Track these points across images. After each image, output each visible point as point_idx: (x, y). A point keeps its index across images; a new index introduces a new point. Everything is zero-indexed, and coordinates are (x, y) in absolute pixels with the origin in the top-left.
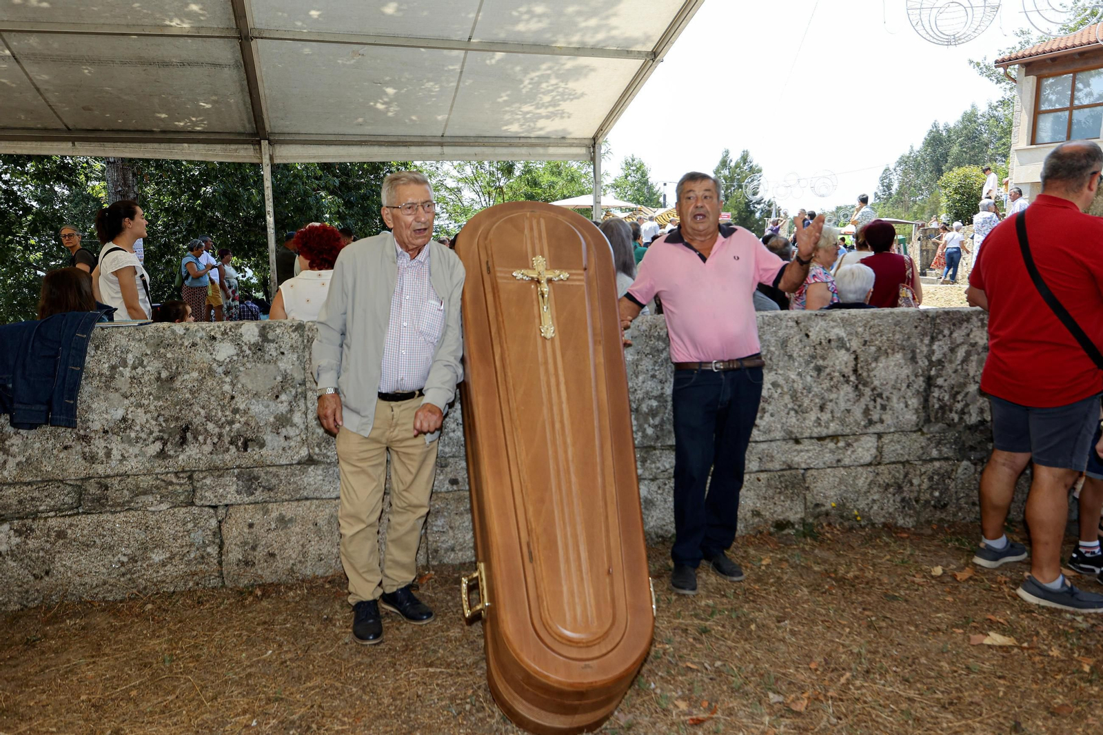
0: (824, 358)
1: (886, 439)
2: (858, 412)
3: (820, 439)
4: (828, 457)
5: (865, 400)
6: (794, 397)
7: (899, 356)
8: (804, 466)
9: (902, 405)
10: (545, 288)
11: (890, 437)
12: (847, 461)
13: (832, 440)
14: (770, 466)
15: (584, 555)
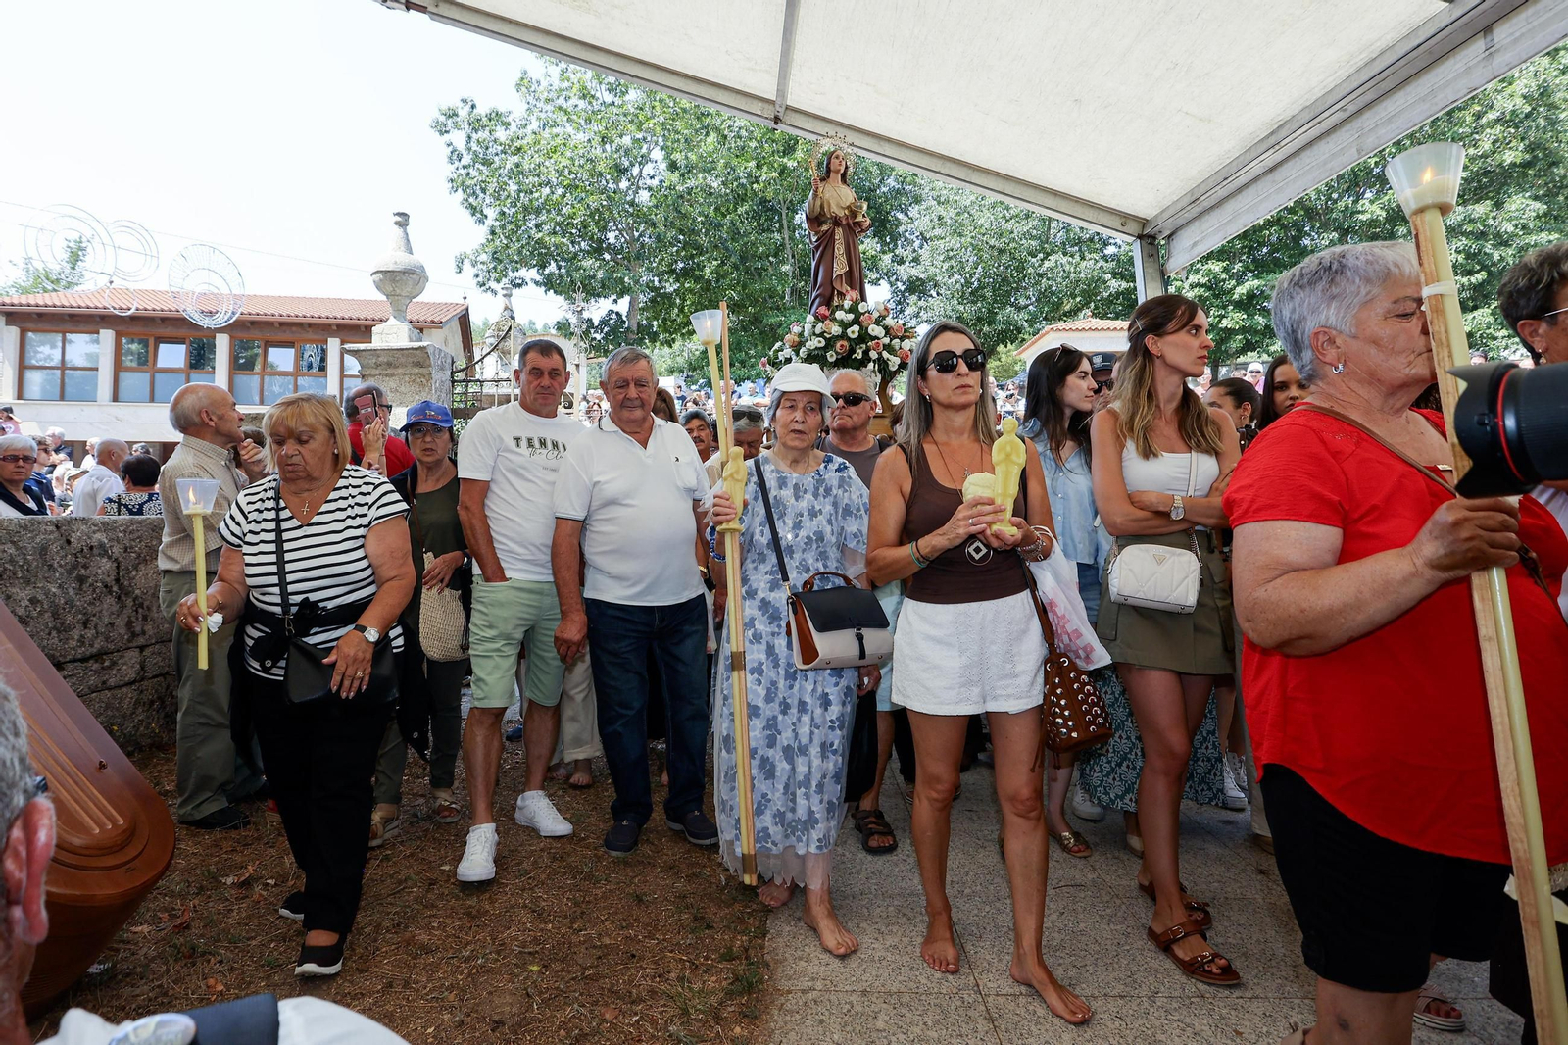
0: (85, 567)
1: (147, 652)
2: (121, 622)
3: (84, 660)
5: (128, 611)
6: (55, 615)
11: (150, 649)
12: (112, 682)
13: (96, 661)
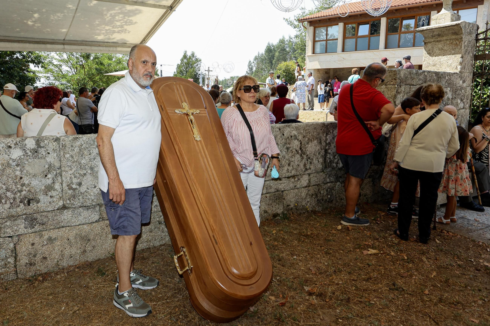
0: (289, 144)
1: (312, 176)
2: (302, 166)
3: (288, 178)
4: (292, 185)
5: (304, 160)
7: (316, 141)
8: (283, 190)
9: (317, 162)
10: (192, 117)
11: (313, 175)
12: (298, 186)
13: (293, 178)
14: (270, 191)
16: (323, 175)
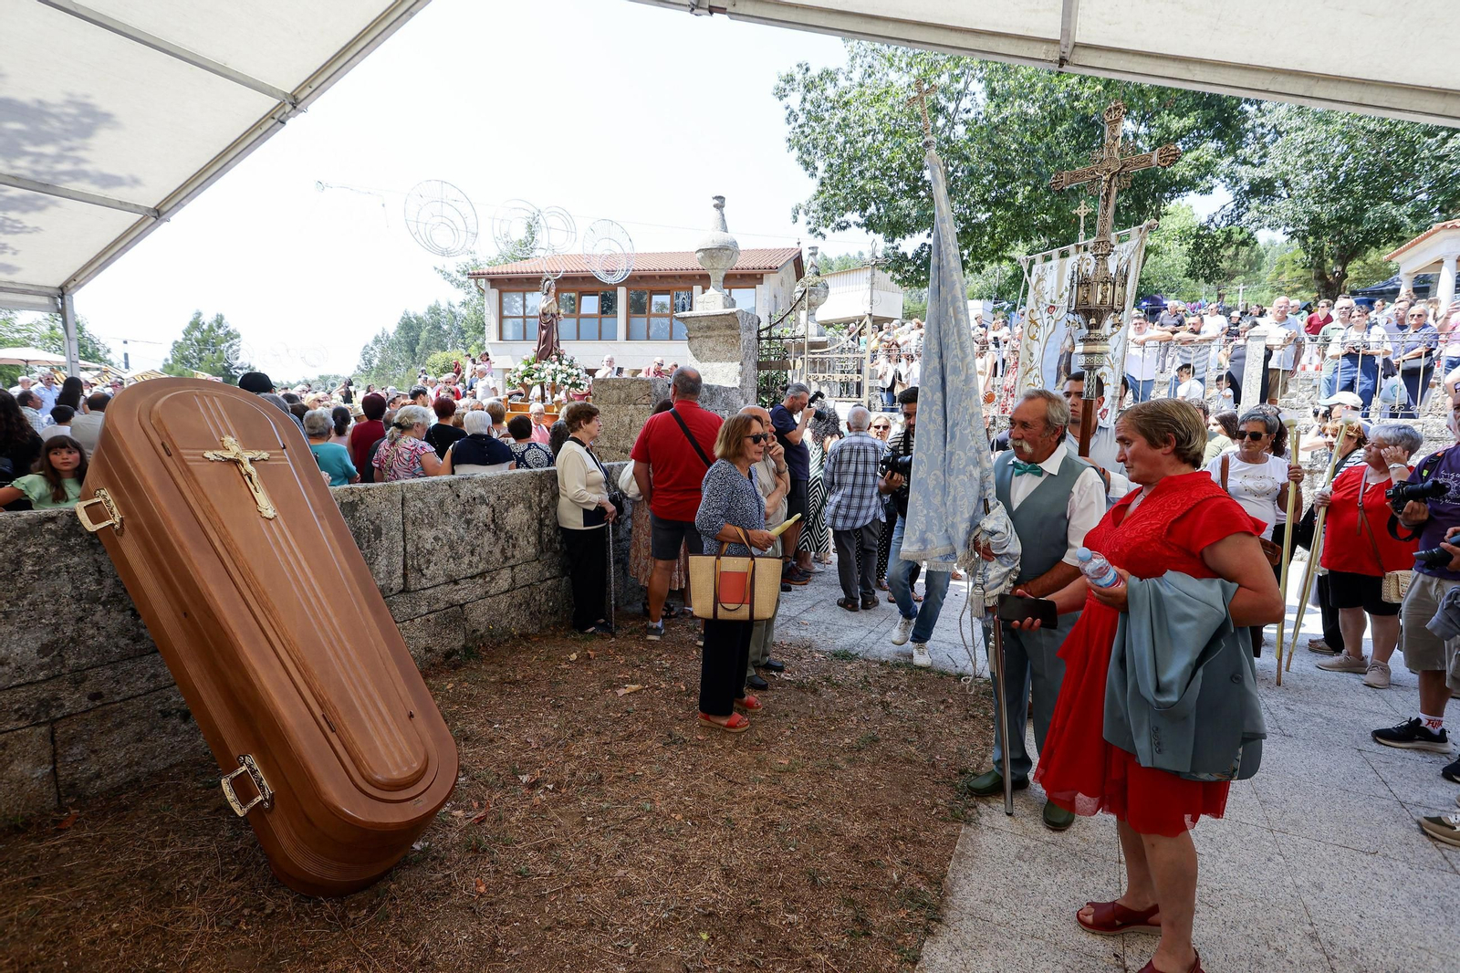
0: (471, 513)
1: (516, 570)
2: (497, 551)
3: (472, 577)
4: (479, 591)
5: (502, 542)
6: (451, 548)
7: (521, 506)
8: (462, 602)
9: (526, 542)
11: (519, 567)
12: (492, 592)
13: (481, 577)
14: (436, 607)
15: (384, 710)
16: (537, 567)
